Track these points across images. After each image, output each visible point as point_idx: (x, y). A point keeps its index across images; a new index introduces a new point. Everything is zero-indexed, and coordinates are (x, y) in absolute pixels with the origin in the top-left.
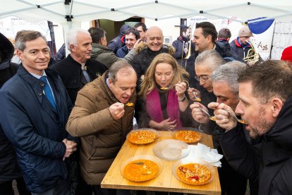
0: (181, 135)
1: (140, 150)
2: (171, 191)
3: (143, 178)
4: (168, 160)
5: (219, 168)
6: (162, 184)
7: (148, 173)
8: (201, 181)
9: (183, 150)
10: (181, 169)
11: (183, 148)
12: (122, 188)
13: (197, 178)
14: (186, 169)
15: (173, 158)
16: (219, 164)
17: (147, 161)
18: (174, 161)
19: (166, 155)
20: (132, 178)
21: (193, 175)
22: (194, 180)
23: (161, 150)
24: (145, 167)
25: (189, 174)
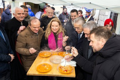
0: (61, 54)
1: (44, 59)
2: (56, 76)
3: (45, 71)
4: (56, 64)
5: (75, 67)
6: (52, 73)
7: (47, 69)
8: (68, 72)
9: (62, 60)
10: (61, 67)
11: (62, 59)
12: (36, 75)
13: (66, 71)
14: (63, 67)
15: (57, 63)
16: (75, 65)
17: (47, 64)
18: (58, 64)
19: (54, 62)
20: (40, 71)
21: (65, 70)
22: (65, 72)
23: (53, 59)
24: (46, 66)
25: (63, 69)
